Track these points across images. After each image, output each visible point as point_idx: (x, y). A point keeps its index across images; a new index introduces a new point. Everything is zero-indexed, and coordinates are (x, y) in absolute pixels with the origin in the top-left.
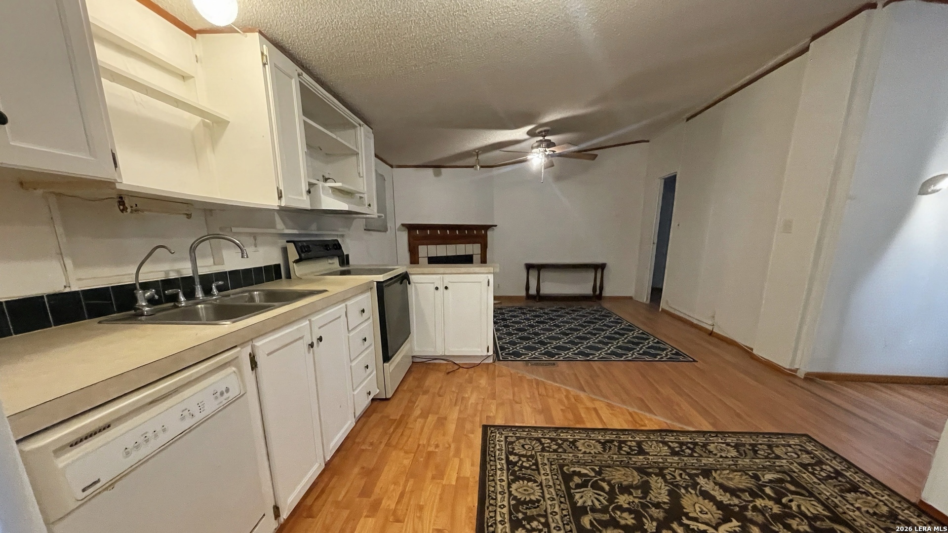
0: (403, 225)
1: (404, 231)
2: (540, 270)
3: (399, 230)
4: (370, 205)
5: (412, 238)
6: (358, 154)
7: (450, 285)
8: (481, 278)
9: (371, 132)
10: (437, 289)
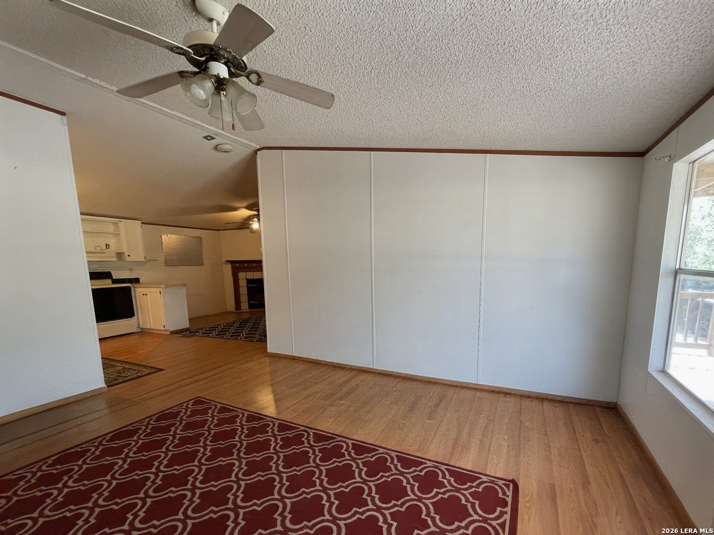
0: (228, 261)
1: (230, 264)
3: (224, 264)
4: (129, 256)
5: (233, 268)
6: (119, 234)
7: (148, 293)
8: (158, 290)
9: (140, 222)
10: (143, 295)
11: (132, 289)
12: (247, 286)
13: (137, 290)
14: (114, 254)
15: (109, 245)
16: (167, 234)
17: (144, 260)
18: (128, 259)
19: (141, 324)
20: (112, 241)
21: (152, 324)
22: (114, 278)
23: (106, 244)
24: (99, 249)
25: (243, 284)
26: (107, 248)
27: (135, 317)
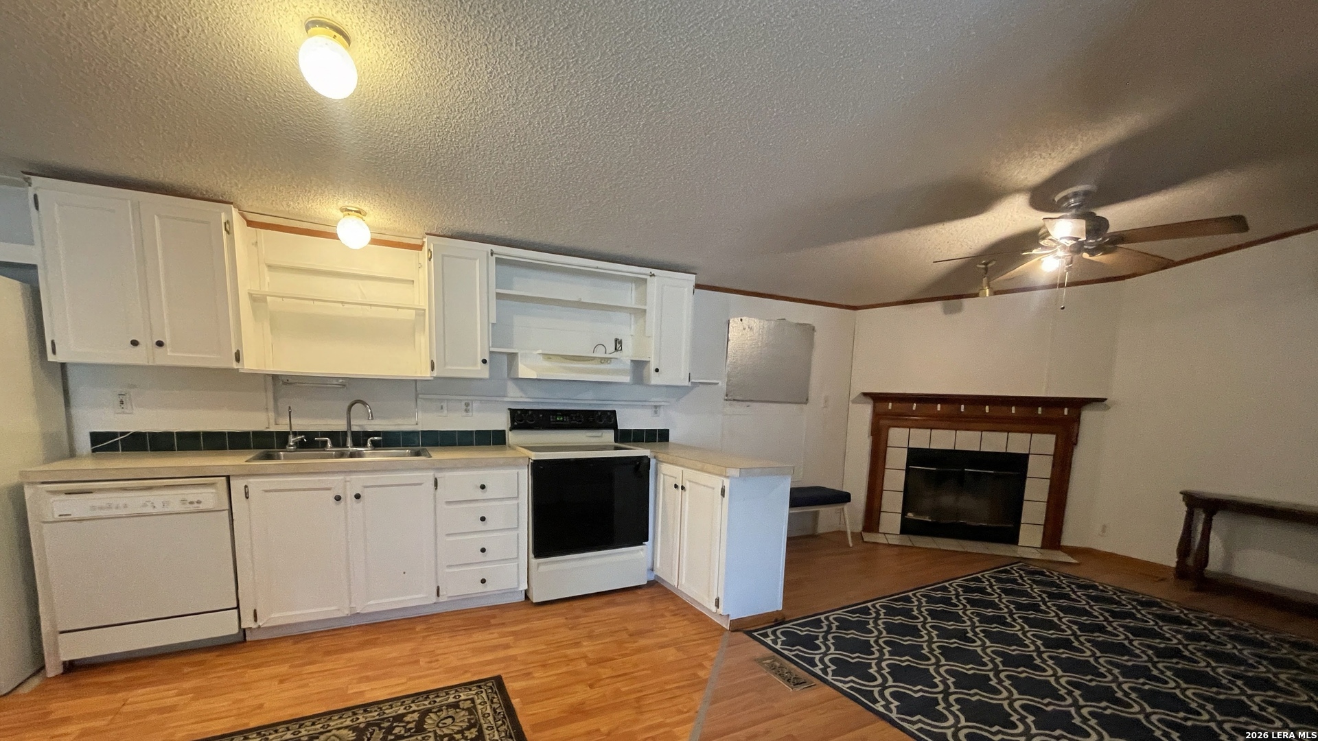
0: (865, 394)
1: (869, 403)
2: (1214, 513)
3: (854, 402)
4: (657, 370)
5: (877, 416)
6: (645, 311)
7: (687, 486)
8: (717, 482)
9: (691, 279)
10: (676, 486)
11: (653, 462)
12: (908, 471)
13: (666, 468)
14: (628, 365)
15: (621, 342)
16: (741, 315)
17: (686, 383)
18: (655, 379)
19: (658, 565)
20: (627, 332)
21: (683, 581)
22: (621, 426)
23: (616, 340)
24: (600, 353)
25: (897, 460)
26: (616, 349)
27: (648, 544)
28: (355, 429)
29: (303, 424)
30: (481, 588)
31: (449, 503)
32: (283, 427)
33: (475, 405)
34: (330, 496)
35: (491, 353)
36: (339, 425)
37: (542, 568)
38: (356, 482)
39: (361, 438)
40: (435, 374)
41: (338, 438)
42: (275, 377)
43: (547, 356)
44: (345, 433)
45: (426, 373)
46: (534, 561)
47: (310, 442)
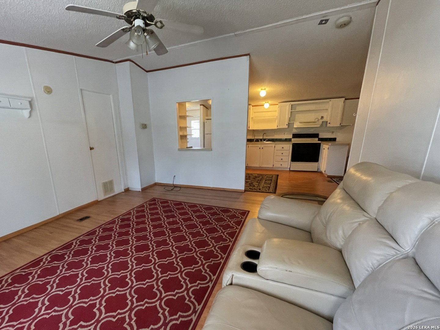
4: (329, 123)
7: (325, 148)
8: (328, 147)
9: (343, 99)
11: (321, 144)
13: (323, 145)
14: (321, 123)
15: (323, 117)
17: (339, 126)
18: (329, 125)
19: (320, 167)
20: (325, 114)
22: (320, 137)
24: (316, 120)
26: (321, 119)
27: (318, 162)
28: (264, 138)
29: (256, 138)
30: (281, 166)
31: (277, 150)
32: (253, 138)
33: (286, 133)
34: (259, 148)
35: (288, 123)
36: (261, 138)
37: (293, 164)
38: (263, 146)
39: (264, 140)
40: (278, 128)
41: (261, 140)
42: (253, 130)
43: (301, 123)
44: (262, 139)
45: (276, 128)
46: (291, 162)
47: (257, 140)
